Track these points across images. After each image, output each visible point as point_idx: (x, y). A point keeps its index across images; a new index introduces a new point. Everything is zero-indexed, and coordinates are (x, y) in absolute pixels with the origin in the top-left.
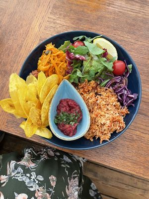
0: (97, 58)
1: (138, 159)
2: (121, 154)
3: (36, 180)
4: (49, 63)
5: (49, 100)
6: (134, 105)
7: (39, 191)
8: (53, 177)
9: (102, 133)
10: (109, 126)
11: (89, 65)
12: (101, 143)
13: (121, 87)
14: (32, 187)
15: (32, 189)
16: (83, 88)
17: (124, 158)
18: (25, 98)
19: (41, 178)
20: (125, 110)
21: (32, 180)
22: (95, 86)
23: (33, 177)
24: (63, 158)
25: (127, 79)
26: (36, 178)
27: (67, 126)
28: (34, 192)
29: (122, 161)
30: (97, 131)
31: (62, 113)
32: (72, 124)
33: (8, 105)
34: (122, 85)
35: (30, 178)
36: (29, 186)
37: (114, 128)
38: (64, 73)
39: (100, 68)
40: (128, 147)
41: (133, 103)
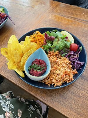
0: (62, 40)
1: (82, 111)
2: (69, 105)
3: (8, 106)
4: (34, 38)
5: (29, 55)
6: (81, 69)
7: (8, 113)
8: (21, 111)
9: (57, 81)
10: (62, 76)
11: (56, 43)
12: (55, 86)
13: (74, 58)
14: (5, 108)
15: (4, 110)
16: (50, 54)
17: (71, 108)
18: (15, 47)
19: (12, 107)
20: (75, 71)
21: (6, 104)
22: (58, 54)
23: (7, 103)
24: (30, 106)
25: (78, 55)
26: (9, 105)
27: (35, 71)
28: (5, 112)
29: (69, 110)
30: (54, 79)
31: (34, 65)
32: (39, 71)
33: (4, 52)
34: (75, 56)
35: (5, 103)
36: (3, 106)
37: (66, 79)
38: (41, 45)
39: (62, 45)
40: (75, 101)
41: (80, 67)
